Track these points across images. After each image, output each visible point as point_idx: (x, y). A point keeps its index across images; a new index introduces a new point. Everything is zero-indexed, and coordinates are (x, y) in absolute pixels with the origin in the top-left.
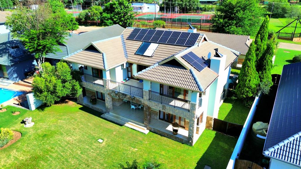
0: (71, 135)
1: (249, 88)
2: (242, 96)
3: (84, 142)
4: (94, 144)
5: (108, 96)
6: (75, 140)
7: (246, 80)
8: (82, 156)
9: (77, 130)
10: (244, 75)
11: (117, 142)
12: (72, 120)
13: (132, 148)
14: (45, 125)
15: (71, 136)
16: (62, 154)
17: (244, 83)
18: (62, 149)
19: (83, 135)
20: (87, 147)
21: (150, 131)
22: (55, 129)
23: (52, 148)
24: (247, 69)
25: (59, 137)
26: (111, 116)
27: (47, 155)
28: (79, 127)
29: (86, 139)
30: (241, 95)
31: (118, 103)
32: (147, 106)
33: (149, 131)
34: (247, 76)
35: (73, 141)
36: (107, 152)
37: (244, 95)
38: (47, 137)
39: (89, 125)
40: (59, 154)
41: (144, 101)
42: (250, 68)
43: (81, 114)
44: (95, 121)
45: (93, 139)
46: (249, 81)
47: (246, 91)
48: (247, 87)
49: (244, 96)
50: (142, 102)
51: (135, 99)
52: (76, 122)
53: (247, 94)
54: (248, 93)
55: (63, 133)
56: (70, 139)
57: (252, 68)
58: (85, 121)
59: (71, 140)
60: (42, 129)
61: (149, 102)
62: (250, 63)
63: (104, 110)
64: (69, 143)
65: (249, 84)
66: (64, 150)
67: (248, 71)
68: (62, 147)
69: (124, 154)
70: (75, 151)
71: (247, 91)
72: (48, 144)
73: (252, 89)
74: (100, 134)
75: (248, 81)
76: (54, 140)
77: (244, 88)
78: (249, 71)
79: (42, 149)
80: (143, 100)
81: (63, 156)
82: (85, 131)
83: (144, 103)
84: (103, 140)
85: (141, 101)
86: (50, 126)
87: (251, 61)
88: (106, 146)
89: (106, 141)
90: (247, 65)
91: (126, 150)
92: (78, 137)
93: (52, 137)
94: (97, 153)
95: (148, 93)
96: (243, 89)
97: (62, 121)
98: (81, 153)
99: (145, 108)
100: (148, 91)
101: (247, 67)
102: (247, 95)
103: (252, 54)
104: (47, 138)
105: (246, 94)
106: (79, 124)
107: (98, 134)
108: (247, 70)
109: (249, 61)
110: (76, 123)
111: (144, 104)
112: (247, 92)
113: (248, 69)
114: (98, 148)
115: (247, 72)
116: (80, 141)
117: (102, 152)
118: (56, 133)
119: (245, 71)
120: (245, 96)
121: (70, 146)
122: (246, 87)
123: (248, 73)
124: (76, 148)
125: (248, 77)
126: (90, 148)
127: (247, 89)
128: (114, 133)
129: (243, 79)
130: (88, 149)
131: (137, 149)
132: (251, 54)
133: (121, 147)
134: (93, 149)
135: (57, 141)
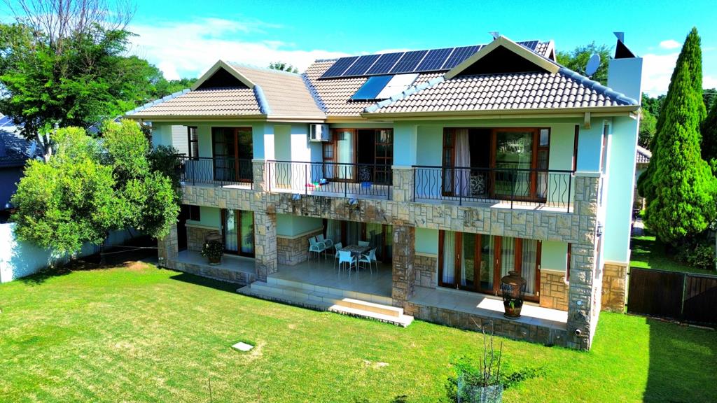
0: (130, 335)
1: (694, 204)
2: (675, 232)
3: (180, 352)
4: (219, 355)
5: (265, 218)
6: (147, 349)
7: (680, 181)
8: (173, 391)
9: (155, 324)
10: (670, 168)
11: (304, 349)
12: (136, 300)
13: (367, 362)
14: (38, 315)
15: (131, 339)
16: (90, 387)
17: (675, 190)
18: (92, 374)
19: (176, 334)
20: (194, 365)
21: (415, 318)
22: (73, 323)
23: (54, 373)
24: (677, 147)
25: (86, 343)
26: (271, 287)
27: (28, 391)
28: (162, 317)
29: (188, 345)
30: (672, 229)
31: (293, 253)
32: (405, 222)
33: (412, 318)
34: (680, 168)
35: (136, 352)
36: (272, 375)
37: (682, 226)
38: (40, 345)
39: (196, 311)
40: (79, 387)
41: (395, 209)
42: (687, 145)
43: (171, 288)
44: (220, 301)
45: (216, 344)
46: (691, 182)
47: (685, 214)
48: (688, 202)
49: (683, 231)
50: (388, 214)
51: (362, 208)
52: (153, 306)
53: (691, 222)
54: (693, 220)
55: (103, 332)
56: (127, 346)
57: (692, 144)
58: (182, 302)
59: (132, 350)
60: (25, 325)
61: (412, 209)
62: (686, 129)
63: (248, 274)
64: (120, 358)
65: (693, 191)
66: (100, 376)
67: (682, 154)
68: (93, 369)
69: (339, 378)
70: (145, 379)
71: (687, 213)
72: (40, 361)
73: (701, 207)
74: (240, 329)
75: (685, 180)
76: (67, 351)
77: (677, 207)
78: (685, 151)
79: (13, 376)
80: (389, 207)
81: (93, 394)
82: (182, 325)
83: (393, 216)
84: (253, 345)
85: (382, 211)
86: (55, 317)
87: (687, 124)
88: (266, 360)
89: (265, 347)
90: (678, 135)
91: (344, 368)
92: (157, 340)
93: (58, 345)
94: (232, 381)
95: (410, 175)
96: (673, 210)
97: (100, 305)
98: (171, 383)
99: (396, 235)
100: (411, 168)
101: (678, 142)
102: (691, 226)
103: (686, 102)
104: (38, 347)
105: (686, 223)
106: (163, 309)
107: (232, 330)
108: (678, 151)
109: (681, 123)
110: (153, 308)
111: (393, 219)
112: (690, 215)
113: (681, 147)
114: (233, 365)
115: (681, 157)
116: (164, 350)
117: (253, 376)
118: (74, 333)
119: (672, 155)
120: (685, 228)
121: (126, 367)
122: (683, 201)
123: (685, 158)
124: (147, 369)
125: (684, 172)
126: (203, 368)
127: (689, 208)
128: (291, 326)
129: (671, 178)
130: (195, 370)
131: (388, 364)
132: (684, 103)
133: (323, 360)
134: (215, 369)
135: (77, 352)
